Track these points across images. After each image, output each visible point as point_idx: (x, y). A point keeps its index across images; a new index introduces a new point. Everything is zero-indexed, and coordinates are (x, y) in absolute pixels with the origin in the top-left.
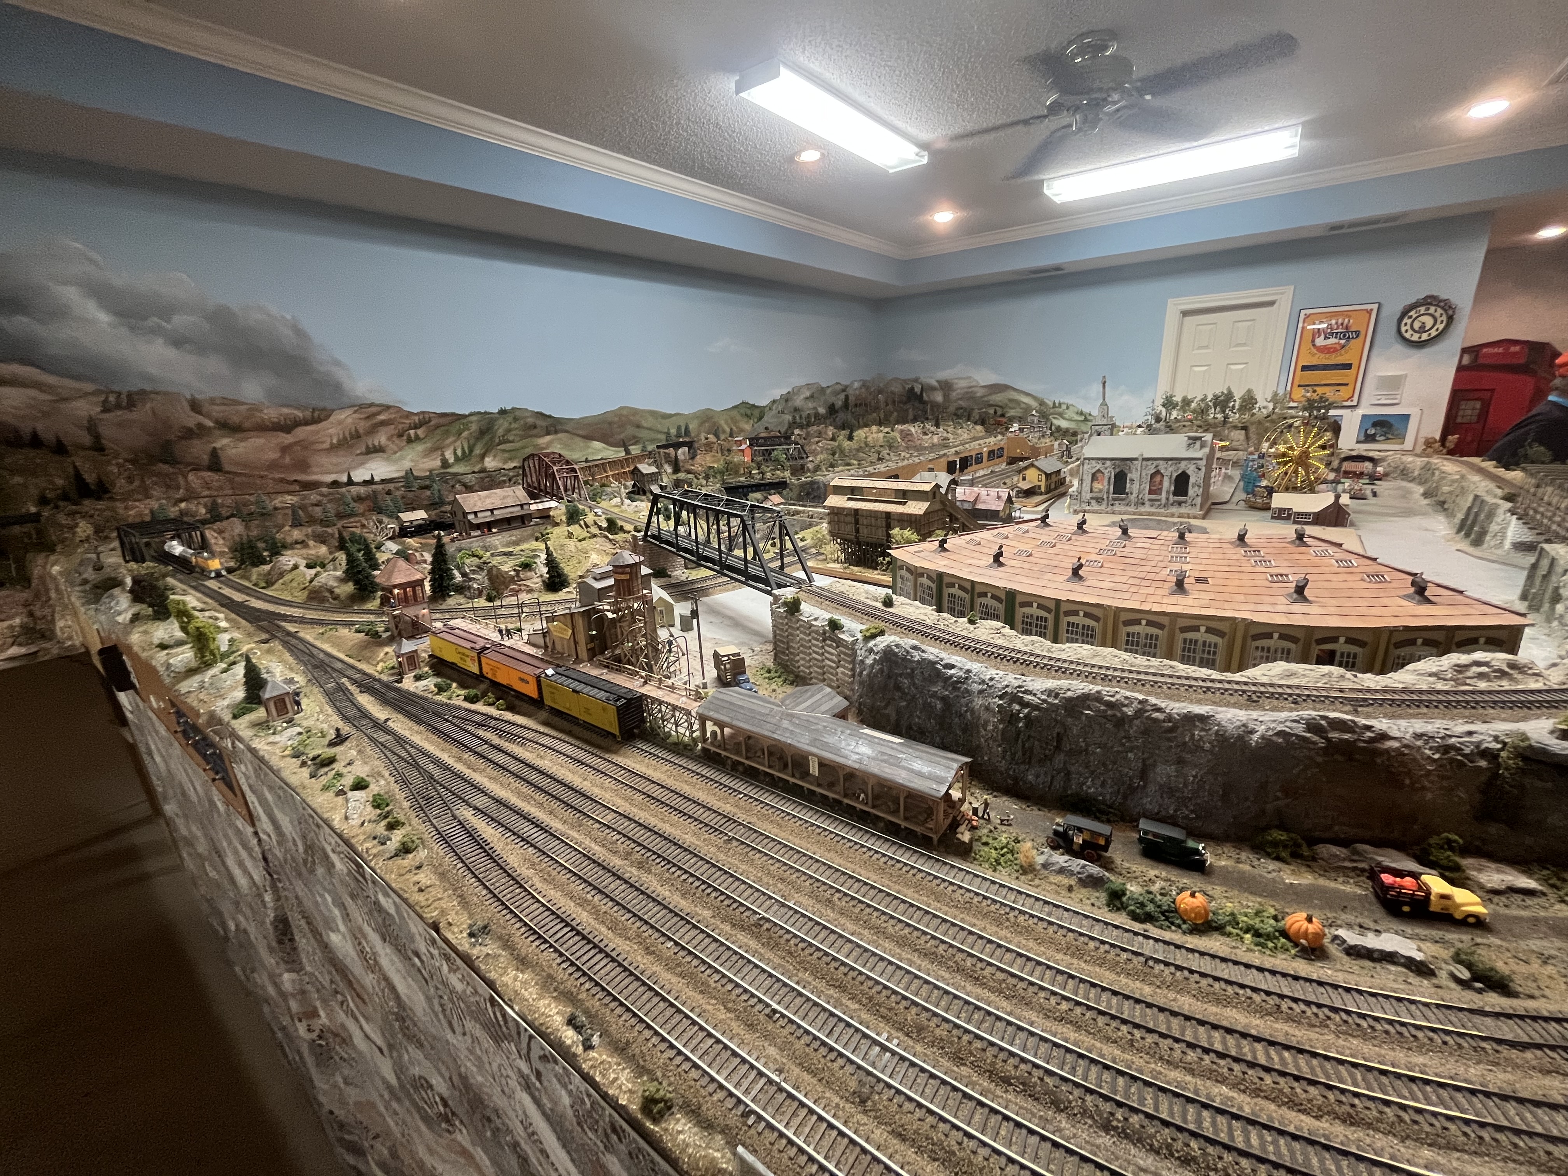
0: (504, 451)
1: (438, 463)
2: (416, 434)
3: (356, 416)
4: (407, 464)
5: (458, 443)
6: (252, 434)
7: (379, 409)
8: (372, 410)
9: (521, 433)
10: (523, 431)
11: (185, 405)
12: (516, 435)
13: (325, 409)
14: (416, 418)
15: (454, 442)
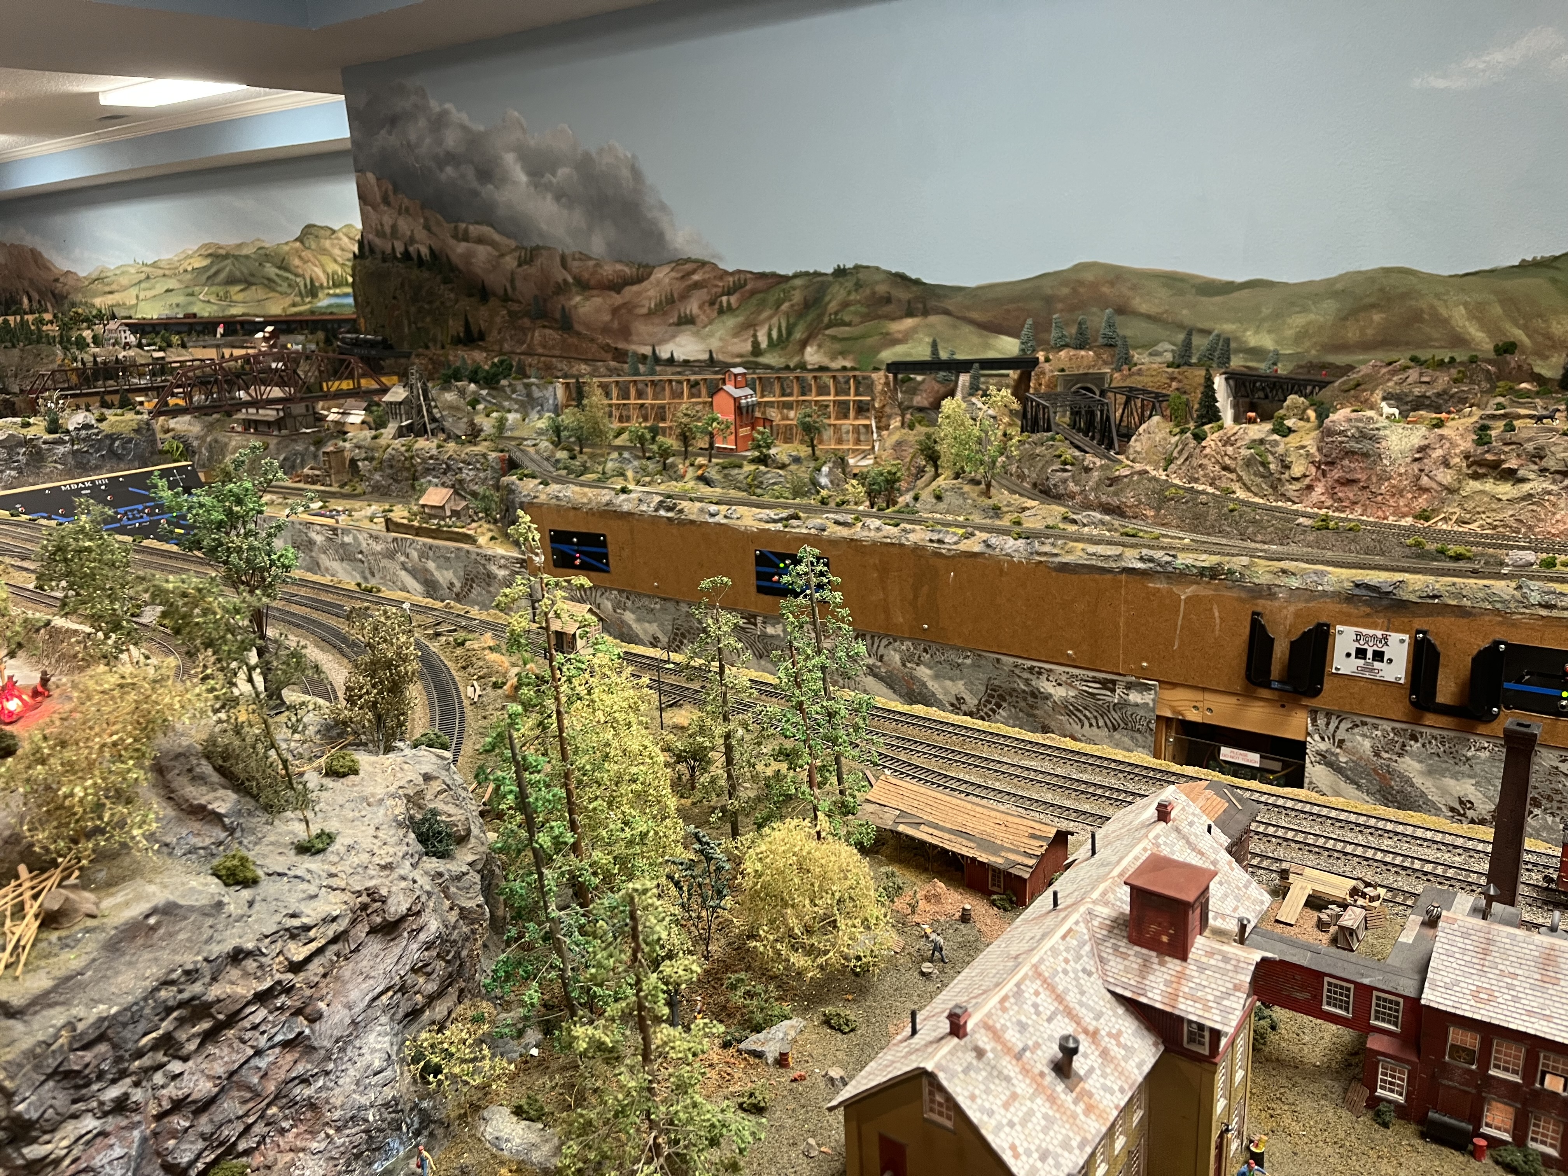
0: (834, 338)
1: (748, 347)
2: (729, 302)
3: (673, 274)
4: (714, 344)
5: (775, 321)
6: (595, 292)
7: (694, 266)
8: (688, 267)
9: (864, 310)
10: (868, 306)
11: (558, 259)
12: (855, 313)
13: (647, 266)
14: (731, 279)
15: (770, 317)
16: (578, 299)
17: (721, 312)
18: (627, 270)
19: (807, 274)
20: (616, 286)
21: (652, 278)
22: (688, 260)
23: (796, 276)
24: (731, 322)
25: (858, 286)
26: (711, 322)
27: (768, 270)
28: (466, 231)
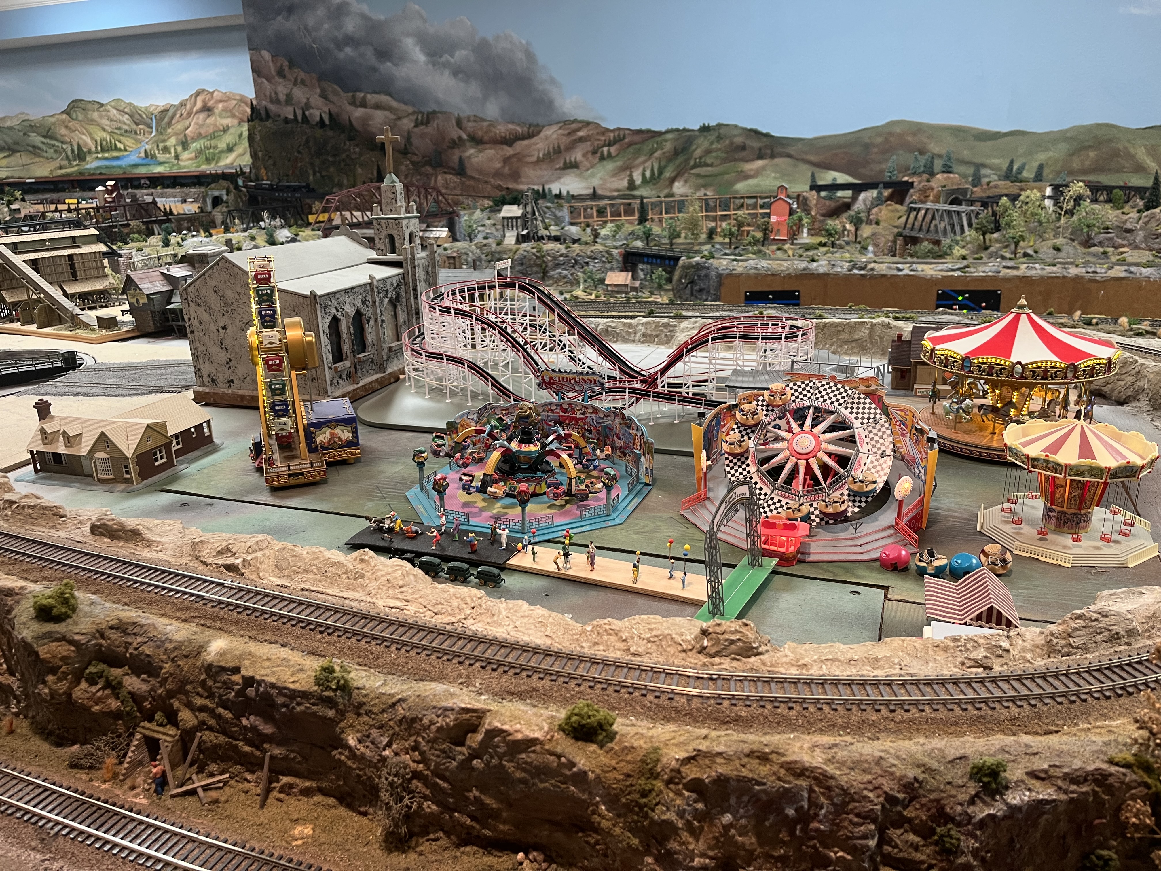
0: (698, 176)
1: (625, 183)
2: (609, 152)
3: (561, 132)
4: (596, 182)
5: (648, 164)
6: (488, 146)
7: (580, 125)
8: (574, 126)
9: (724, 155)
10: (727, 152)
11: (454, 122)
12: (716, 158)
13: (538, 125)
14: (612, 135)
15: (644, 162)
16: (472, 151)
17: (602, 158)
18: (519, 129)
19: (677, 130)
20: (508, 141)
21: (542, 135)
22: (575, 121)
23: (667, 132)
24: (610, 166)
25: (719, 138)
26: (593, 166)
27: (644, 127)
28: (364, 99)
